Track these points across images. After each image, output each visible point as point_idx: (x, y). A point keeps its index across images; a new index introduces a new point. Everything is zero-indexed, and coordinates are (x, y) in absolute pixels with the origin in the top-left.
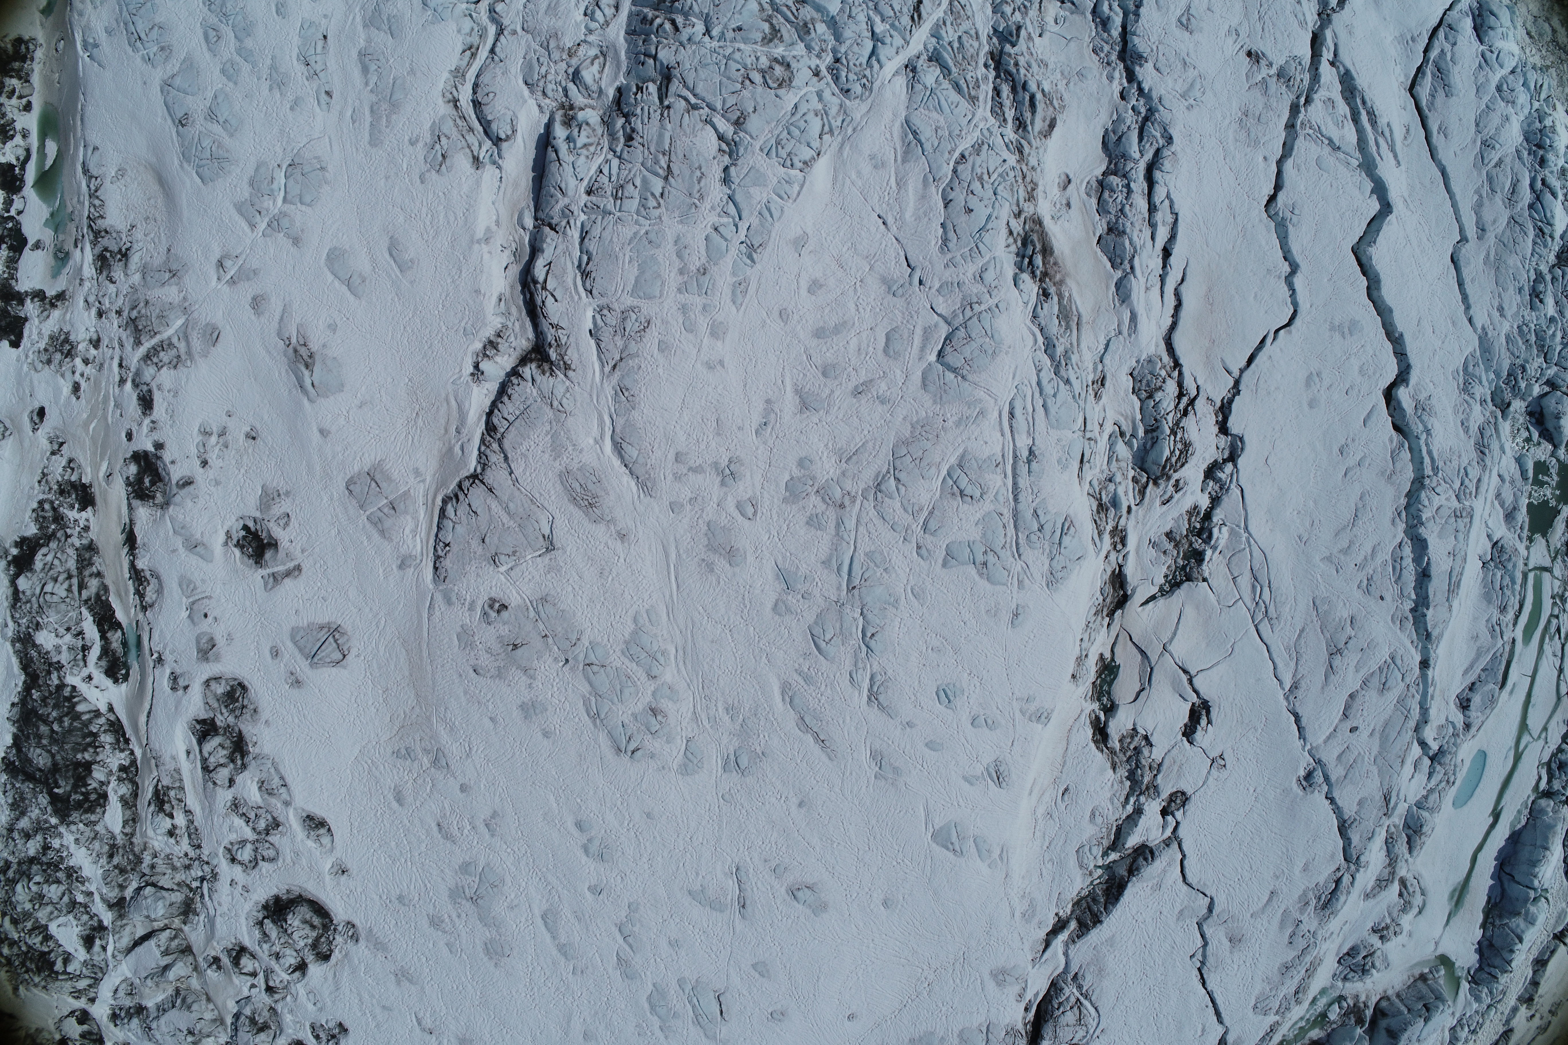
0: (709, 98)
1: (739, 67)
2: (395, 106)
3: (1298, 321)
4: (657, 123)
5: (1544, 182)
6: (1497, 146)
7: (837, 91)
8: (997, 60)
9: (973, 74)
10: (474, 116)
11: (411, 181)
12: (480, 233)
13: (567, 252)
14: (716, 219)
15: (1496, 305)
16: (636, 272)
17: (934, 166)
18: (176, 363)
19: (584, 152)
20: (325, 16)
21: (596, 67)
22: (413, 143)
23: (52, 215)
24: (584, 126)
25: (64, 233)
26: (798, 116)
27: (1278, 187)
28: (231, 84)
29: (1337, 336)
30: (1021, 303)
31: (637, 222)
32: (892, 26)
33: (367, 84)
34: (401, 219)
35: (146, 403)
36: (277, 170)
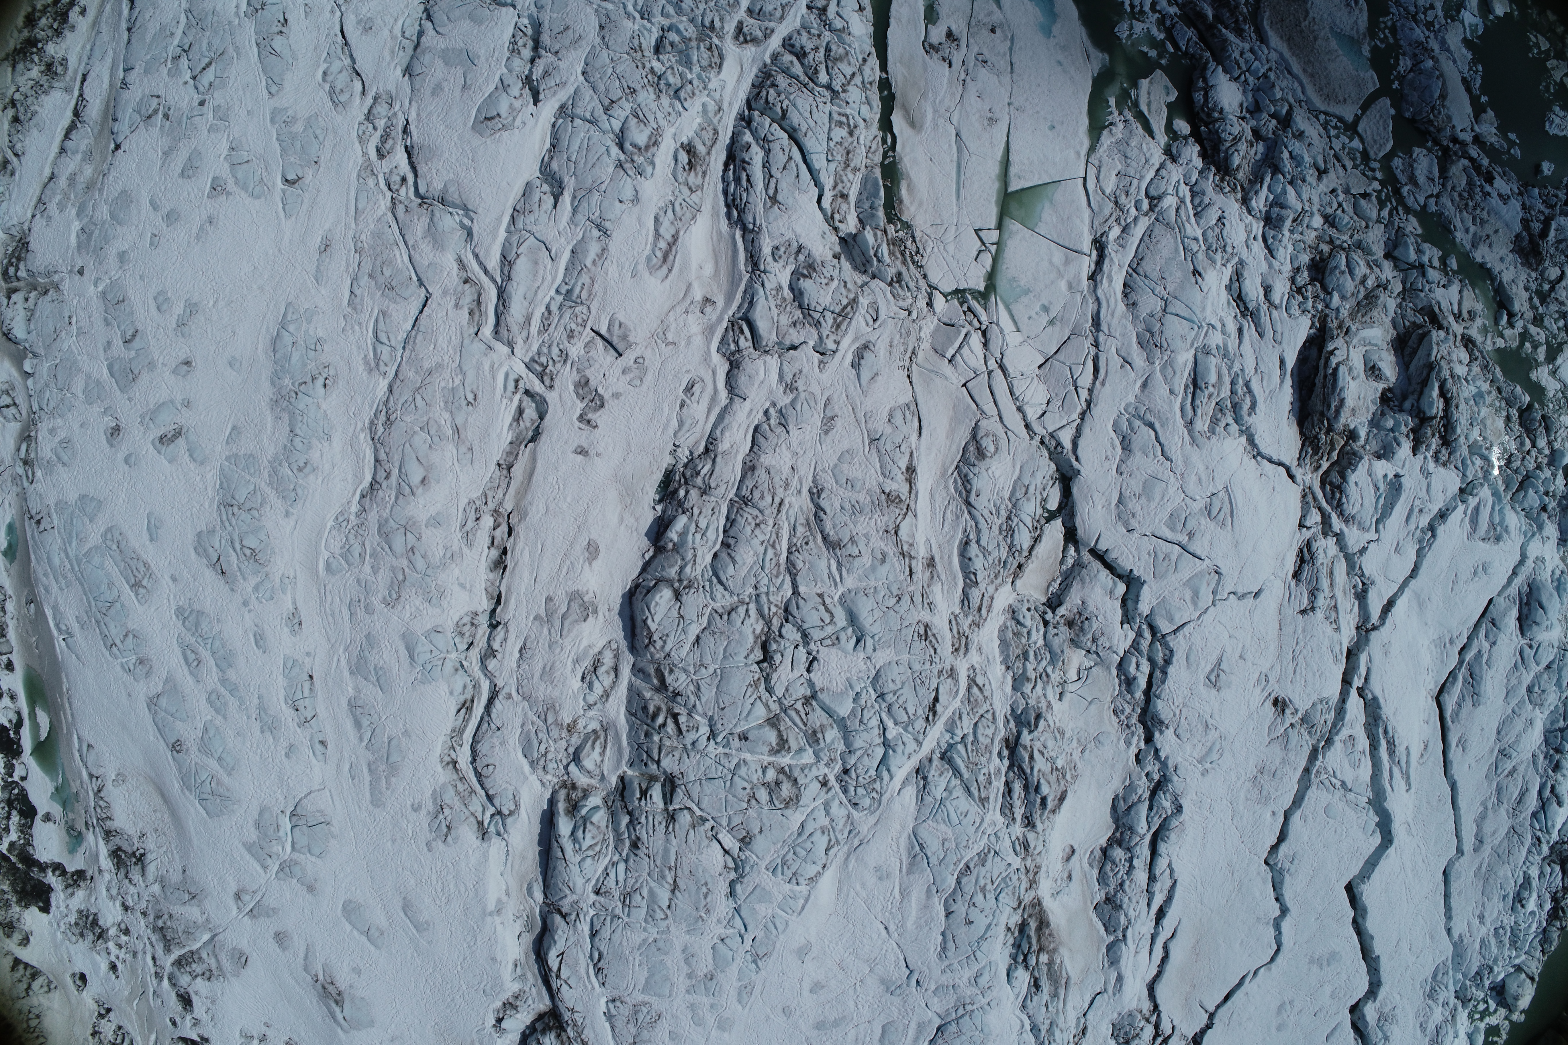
0: (715, 814)
1: (746, 785)
2: (393, 770)
3: (1280, 959)
4: (662, 836)
5: (1553, 787)
6: (1515, 754)
7: (845, 801)
8: (1012, 746)
9: (985, 770)
10: (474, 780)
11: (418, 847)
12: (491, 906)
13: (576, 944)
14: (722, 931)
15: (1478, 912)
16: (646, 974)
17: (938, 879)
18: (208, 975)
19: (590, 853)
20: (308, 654)
21: (598, 749)
22: (416, 808)
23: (57, 789)
24: (588, 825)
25: (73, 811)
26: (804, 837)
27: (1282, 837)
28: (220, 718)
29: (1315, 968)
30: (1012, 997)
31: (645, 930)
32: (905, 730)
33: (361, 739)
34: (412, 882)
35: (186, 1001)
36: (281, 816)
